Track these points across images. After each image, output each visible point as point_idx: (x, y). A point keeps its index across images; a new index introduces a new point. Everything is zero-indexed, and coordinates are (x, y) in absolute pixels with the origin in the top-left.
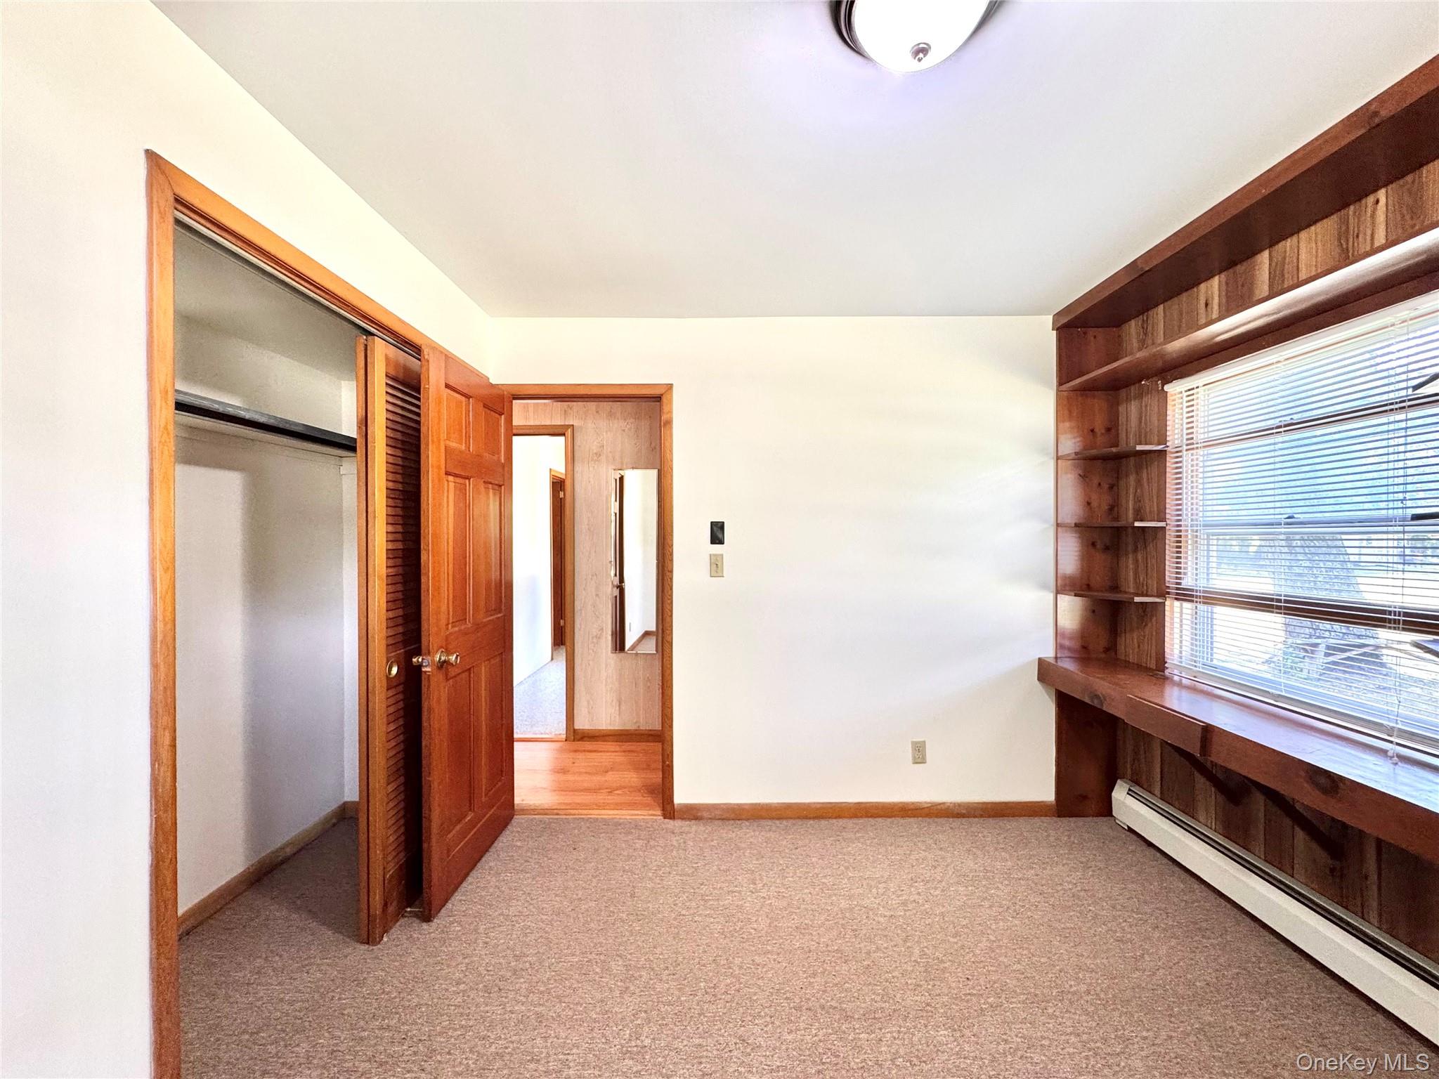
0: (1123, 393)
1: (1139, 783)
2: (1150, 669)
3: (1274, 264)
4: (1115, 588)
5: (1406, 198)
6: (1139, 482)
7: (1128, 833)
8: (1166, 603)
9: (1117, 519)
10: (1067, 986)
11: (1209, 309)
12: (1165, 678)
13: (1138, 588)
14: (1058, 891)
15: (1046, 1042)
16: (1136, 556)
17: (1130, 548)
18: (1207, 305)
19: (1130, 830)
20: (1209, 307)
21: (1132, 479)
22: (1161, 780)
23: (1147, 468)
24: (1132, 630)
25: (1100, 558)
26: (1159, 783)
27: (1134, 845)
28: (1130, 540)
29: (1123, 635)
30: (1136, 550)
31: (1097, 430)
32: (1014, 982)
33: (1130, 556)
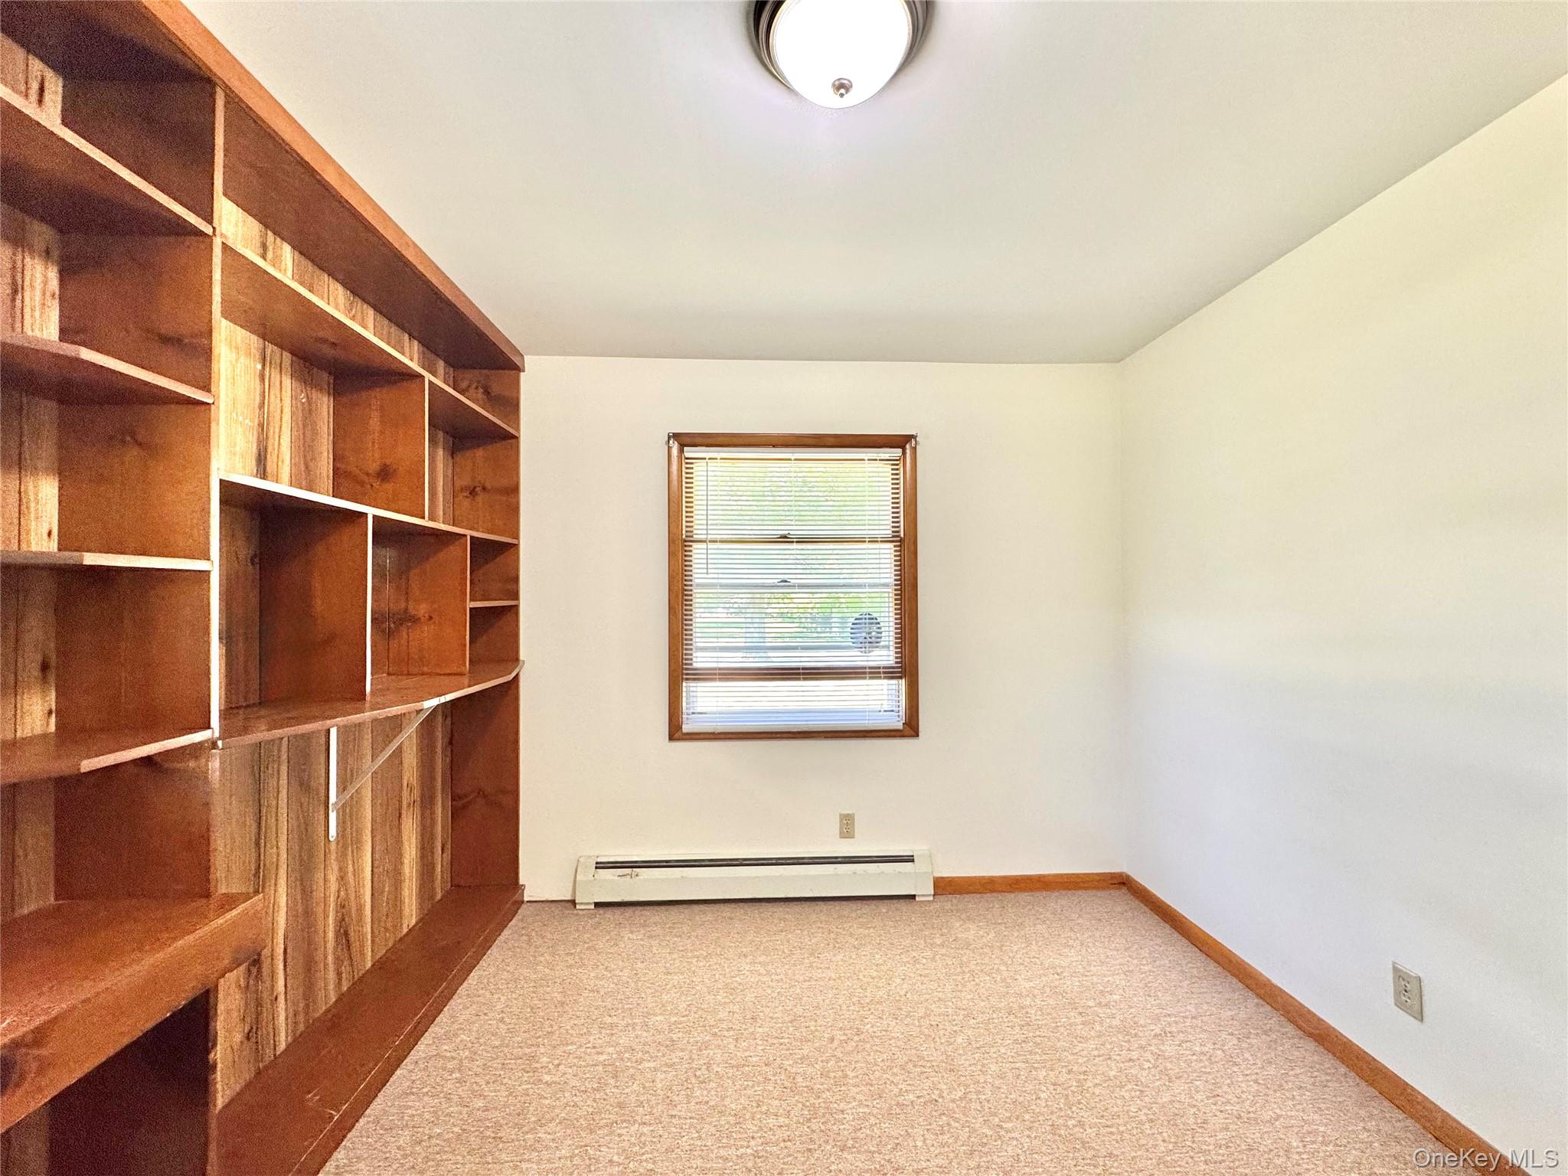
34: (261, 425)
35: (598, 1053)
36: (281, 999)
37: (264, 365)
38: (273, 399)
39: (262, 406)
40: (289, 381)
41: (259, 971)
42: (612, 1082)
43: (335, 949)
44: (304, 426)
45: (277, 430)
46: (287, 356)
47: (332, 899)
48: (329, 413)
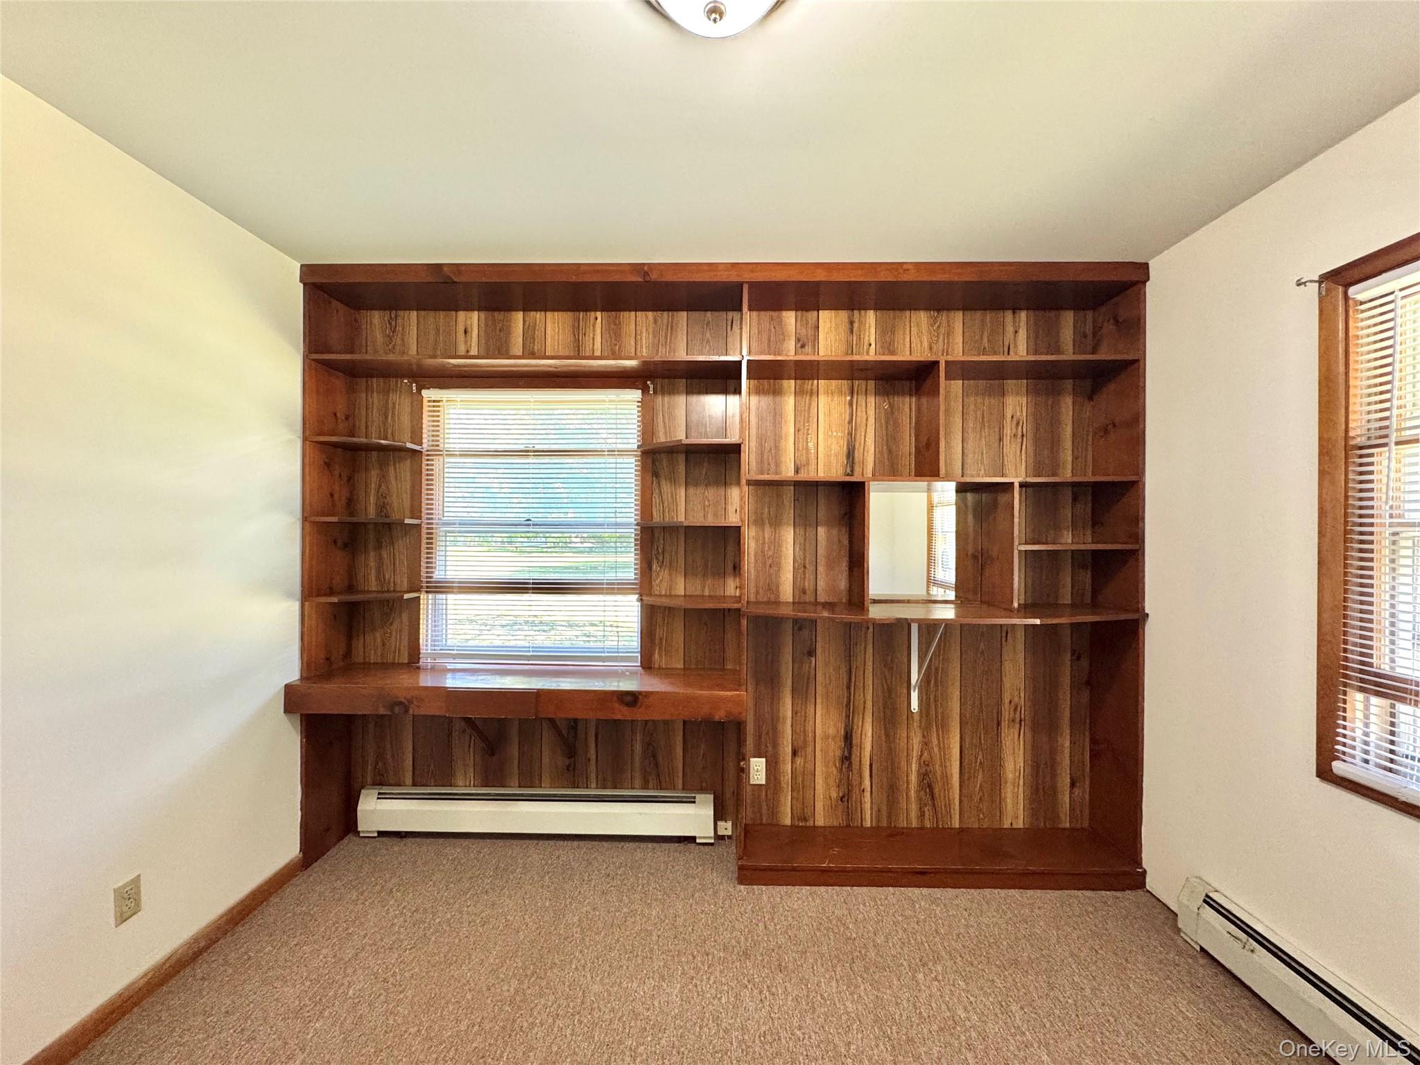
0: (362, 382)
1: (385, 782)
2: (400, 665)
3: (526, 327)
4: (351, 588)
5: (612, 326)
6: (383, 478)
7: (380, 839)
8: (422, 597)
9: (351, 514)
10: (506, 994)
11: (469, 337)
12: (418, 668)
13: (382, 586)
14: (399, 933)
15: (555, 1049)
16: (380, 554)
17: (371, 545)
18: (466, 332)
19: (382, 834)
20: (468, 334)
21: (374, 474)
22: (414, 768)
23: (394, 464)
24: (374, 629)
25: (340, 557)
26: (411, 773)
27: (397, 846)
28: (372, 535)
29: (362, 637)
30: (379, 547)
31: (338, 415)
32: (479, 1039)
33: (372, 554)
34: (850, 434)
35: (965, 1009)
36: (867, 794)
37: (852, 397)
38: (861, 414)
39: (850, 422)
40: (873, 399)
41: (850, 764)
42: (935, 1027)
43: (918, 792)
44: (887, 423)
45: (863, 434)
46: (871, 384)
47: (915, 754)
48: (910, 410)
